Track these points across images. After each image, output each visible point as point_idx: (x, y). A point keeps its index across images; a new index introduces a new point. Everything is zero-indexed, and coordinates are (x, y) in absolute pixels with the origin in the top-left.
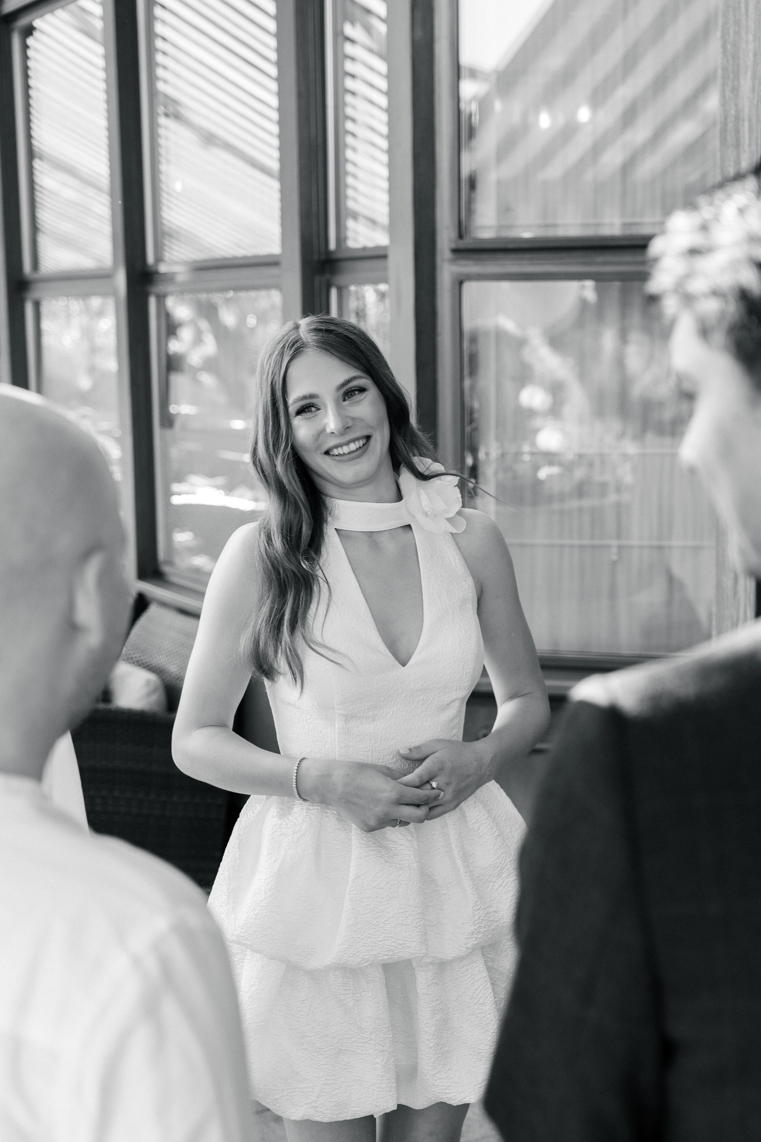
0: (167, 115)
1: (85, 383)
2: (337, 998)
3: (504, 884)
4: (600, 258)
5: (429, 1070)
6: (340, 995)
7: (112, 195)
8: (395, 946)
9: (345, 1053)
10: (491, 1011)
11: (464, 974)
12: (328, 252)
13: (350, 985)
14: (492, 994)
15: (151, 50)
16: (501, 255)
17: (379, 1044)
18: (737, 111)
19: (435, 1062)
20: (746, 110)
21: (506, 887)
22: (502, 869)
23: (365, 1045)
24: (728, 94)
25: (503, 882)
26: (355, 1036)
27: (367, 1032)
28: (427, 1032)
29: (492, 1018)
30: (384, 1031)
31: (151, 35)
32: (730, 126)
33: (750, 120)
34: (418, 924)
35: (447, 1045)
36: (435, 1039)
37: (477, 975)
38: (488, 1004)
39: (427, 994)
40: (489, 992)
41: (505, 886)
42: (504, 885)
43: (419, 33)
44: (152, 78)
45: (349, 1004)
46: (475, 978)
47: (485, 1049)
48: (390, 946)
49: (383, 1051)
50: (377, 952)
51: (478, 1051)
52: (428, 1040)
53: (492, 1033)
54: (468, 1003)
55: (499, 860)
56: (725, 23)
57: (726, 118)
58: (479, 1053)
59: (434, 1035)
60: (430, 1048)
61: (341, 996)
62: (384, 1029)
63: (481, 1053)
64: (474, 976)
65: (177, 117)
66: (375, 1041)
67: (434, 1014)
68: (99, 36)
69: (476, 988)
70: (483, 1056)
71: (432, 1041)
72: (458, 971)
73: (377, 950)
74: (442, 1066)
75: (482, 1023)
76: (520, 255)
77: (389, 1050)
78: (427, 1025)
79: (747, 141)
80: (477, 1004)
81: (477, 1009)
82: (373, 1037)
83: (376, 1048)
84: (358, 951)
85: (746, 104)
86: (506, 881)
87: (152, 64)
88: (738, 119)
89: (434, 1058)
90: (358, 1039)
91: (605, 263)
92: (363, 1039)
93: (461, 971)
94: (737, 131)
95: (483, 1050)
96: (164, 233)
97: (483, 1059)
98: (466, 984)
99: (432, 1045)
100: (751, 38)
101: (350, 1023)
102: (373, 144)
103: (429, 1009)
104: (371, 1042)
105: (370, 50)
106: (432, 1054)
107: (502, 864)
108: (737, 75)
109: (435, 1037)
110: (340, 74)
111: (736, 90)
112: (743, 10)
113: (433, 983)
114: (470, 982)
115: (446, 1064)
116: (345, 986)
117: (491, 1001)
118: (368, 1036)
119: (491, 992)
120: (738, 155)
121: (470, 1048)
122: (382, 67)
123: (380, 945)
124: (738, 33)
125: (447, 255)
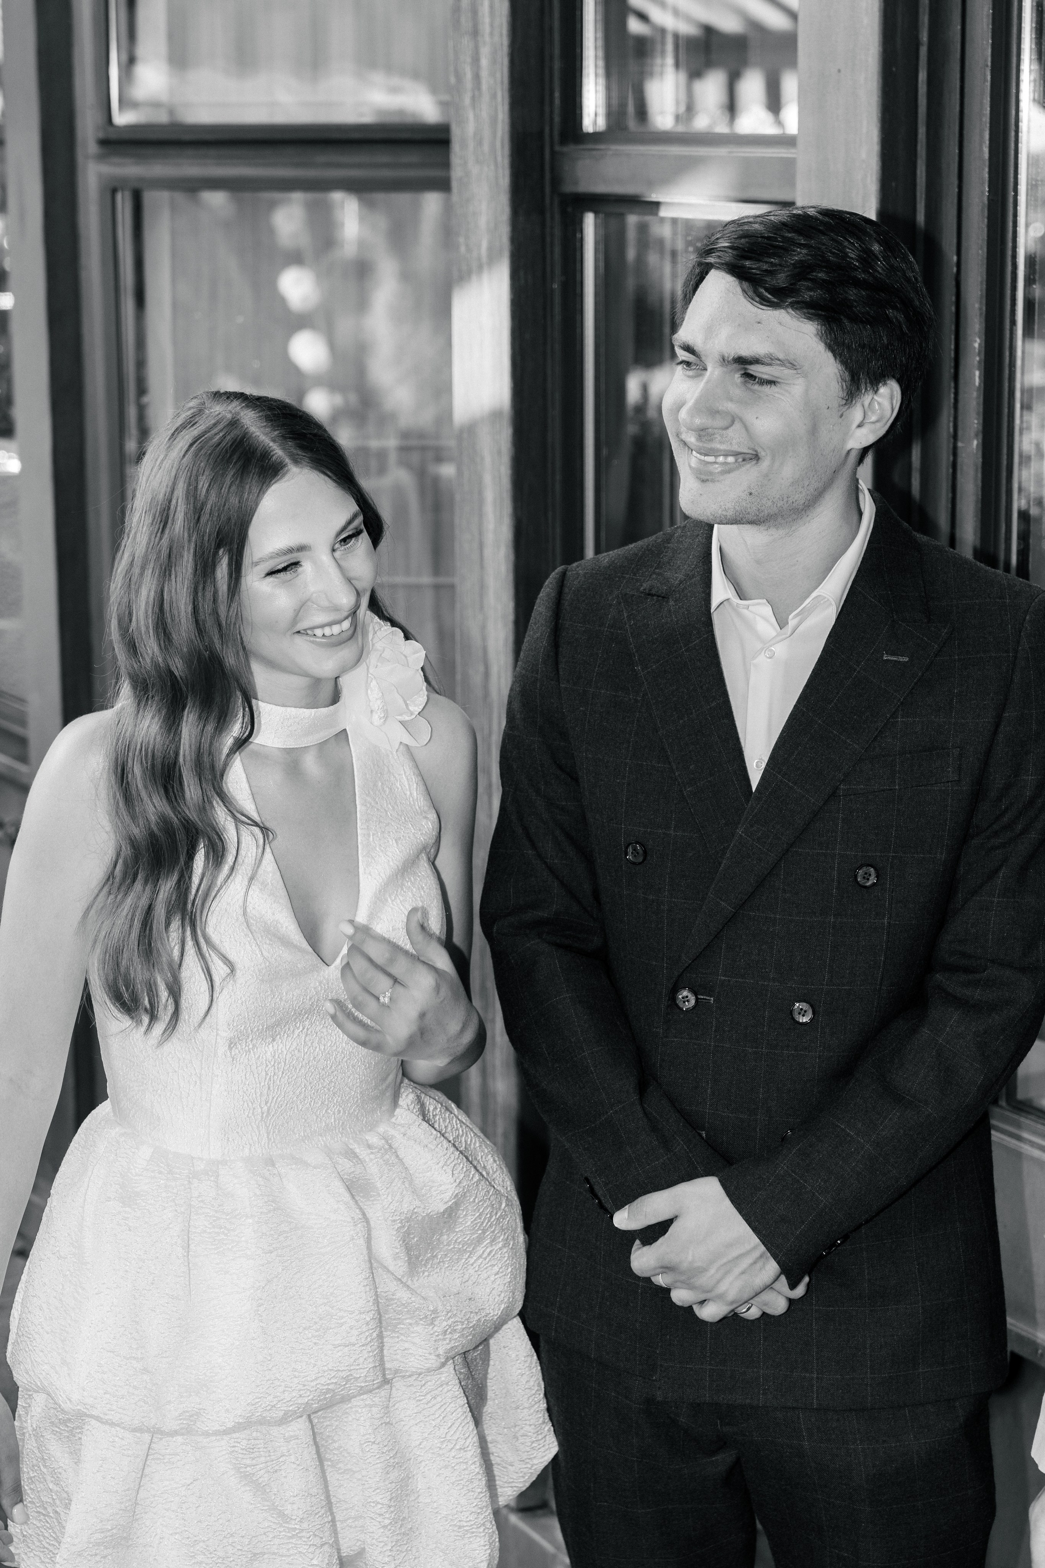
2: (241, 1472)
3: (486, 1254)
5: (386, 1563)
6: (246, 1468)
8: (336, 1383)
9: (261, 1559)
10: (476, 1459)
11: (430, 1405)
13: (261, 1450)
14: (475, 1432)
17: (315, 1535)
19: (394, 1549)
21: (487, 1260)
22: (484, 1232)
23: (293, 1541)
25: (483, 1252)
26: (275, 1529)
27: (295, 1519)
28: (378, 1503)
29: (477, 1470)
30: (320, 1514)
34: (369, 1339)
35: (410, 1520)
36: (392, 1512)
37: (450, 1403)
38: (470, 1448)
39: (374, 1443)
40: (471, 1429)
41: (485, 1259)
42: (484, 1256)
45: (261, 1480)
46: (448, 1409)
47: (470, 1520)
48: (328, 1384)
49: (322, 1545)
50: (310, 1398)
51: (458, 1524)
52: (380, 1515)
53: (479, 1493)
54: (438, 1449)
55: (480, 1219)
58: (460, 1527)
59: (390, 1507)
60: (385, 1527)
61: (248, 1469)
62: (319, 1510)
63: (464, 1526)
64: (445, 1407)
66: (309, 1532)
67: (388, 1473)
69: (450, 1425)
70: (467, 1531)
71: (387, 1516)
72: (420, 1400)
73: (309, 1396)
74: (405, 1553)
75: (462, 1480)
77: (331, 1542)
78: (378, 1491)
80: (453, 1450)
81: (454, 1457)
82: (305, 1525)
83: (311, 1543)
84: (279, 1401)
86: (488, 1250)
89: (392, 1542)
90: (280, 1532)
92: (289, 1532)
93: (424, 1401)
95: (466, 1522)
97: (466, 1536)
98: (433, 1420)
99: (387, 1522)
101: (265, 1510)
103: (379, 1465)
104: (304, 1534)
106: (388, 1537)
107: (485, 1224)
109: (392, 1509)
113: (382, 1424)
114: (440, 1415)
115: (410, 1550)
116: (253, 1453)
117: (474, 1443)
118: (297, 1527)
119: (473, 1430)
121: (446, 1521)
123: (313, 1387)
125: (92, 147)
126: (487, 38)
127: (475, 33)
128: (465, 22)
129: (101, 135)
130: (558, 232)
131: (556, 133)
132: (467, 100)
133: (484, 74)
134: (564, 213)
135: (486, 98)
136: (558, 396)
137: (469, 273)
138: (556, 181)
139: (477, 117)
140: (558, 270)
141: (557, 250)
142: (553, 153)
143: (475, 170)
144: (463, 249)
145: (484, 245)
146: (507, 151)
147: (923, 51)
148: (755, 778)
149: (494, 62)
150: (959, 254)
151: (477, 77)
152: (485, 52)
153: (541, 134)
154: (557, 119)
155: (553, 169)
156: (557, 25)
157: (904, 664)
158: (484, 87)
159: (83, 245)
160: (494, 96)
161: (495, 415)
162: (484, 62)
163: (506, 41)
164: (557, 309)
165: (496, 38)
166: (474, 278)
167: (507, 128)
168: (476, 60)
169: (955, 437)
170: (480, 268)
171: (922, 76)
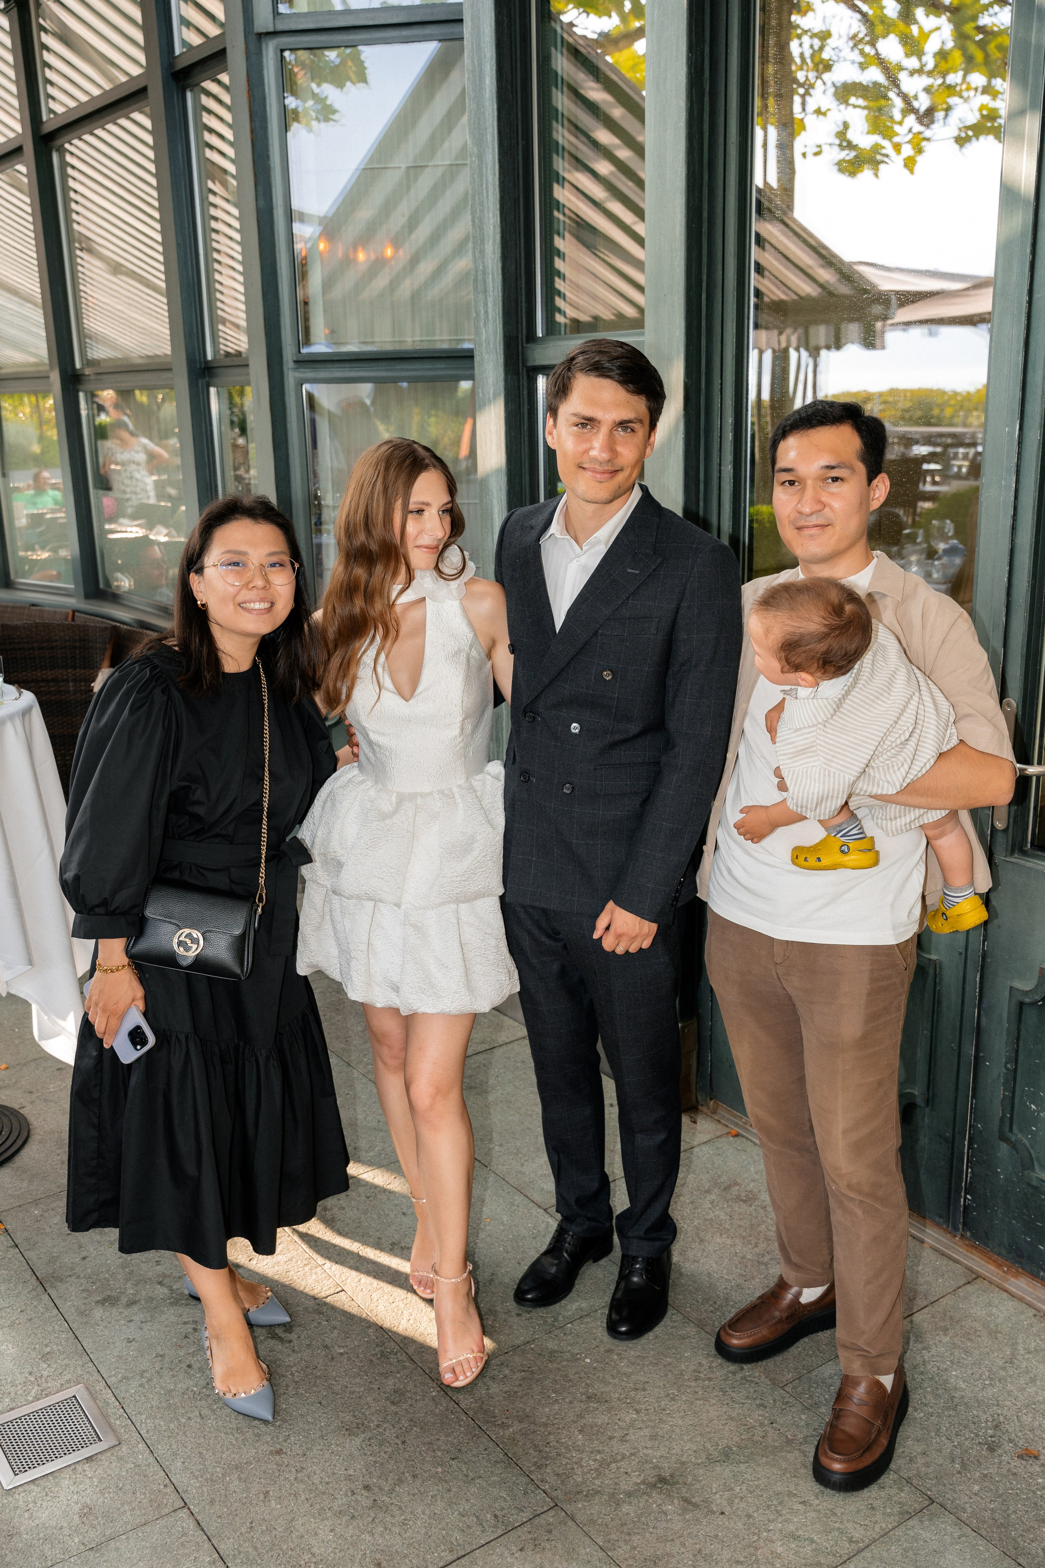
0: (81, 250)
1: (36, 449)
4: (399, 366)
7: (44, 308)
12: (206, 362)
15: (67, 200)
16: (329, 365)
18: (484, 267)
20: (490, 266)
24: (477, 255)
31: (66, 189)
32: (480, 277)
33: (492, 274)
43: (262, 203)
44: (69, 221)
56: (473, 205)
57: (476, 272)
65: (90, 251)
68: (26, 189)
76: (343, 365)
79: (491, 289)
85: (490, 262)
87: (68, 211)
88: (484, 273)
91: (402, 370)
94: (485, 282)
96: (86, 336)
100: (491, 215)
102: (233, 269)
105: (227, 201)
108: (483, 243)
110: (207, 218)
111: (482, 252)
112: (485, 195)
120: (486, 298)
122: (235, 212)
124: (482, 211)
125: (291, 365)
126: (491, 293)
127: (485, 291)
128: (480, 287)
129: (295, 359)
130: (525, 384)
131: (524, 338)
132: (482, 324)
133: (490, 310)
134: (528, 376)
135: (491, 322)
136: (527, 462)
137: (484, 405)
138: (524, 361)
139: (487, 332)
140: (526, 402)
141: (525, 392)
142: (522, 347)
143: (486, 357)
144: (481, 395)
145: (492, 392)
146: (502, 347)
147: (704, 284)
148: (558, 626)
149: (495, 305)
150: (721, 379)
151: (486, 312)
152: (490, 300)
153: (517, 337)
154: (524, 331)
155: (523, 355)
156: (523, 286)
157: (637, 575)
158: (490, 317)
159: (288, 411)
160: (495, 321)
161: (498, 471)
162: (490, 305)
163: (500, 294)
164: (526, 421)
165: (496, 293)
166: (487, 408)
167: (502, 336)
168: (486, 304)
169: (720, 465)
170: (490, 402)
171: (704, 296)
